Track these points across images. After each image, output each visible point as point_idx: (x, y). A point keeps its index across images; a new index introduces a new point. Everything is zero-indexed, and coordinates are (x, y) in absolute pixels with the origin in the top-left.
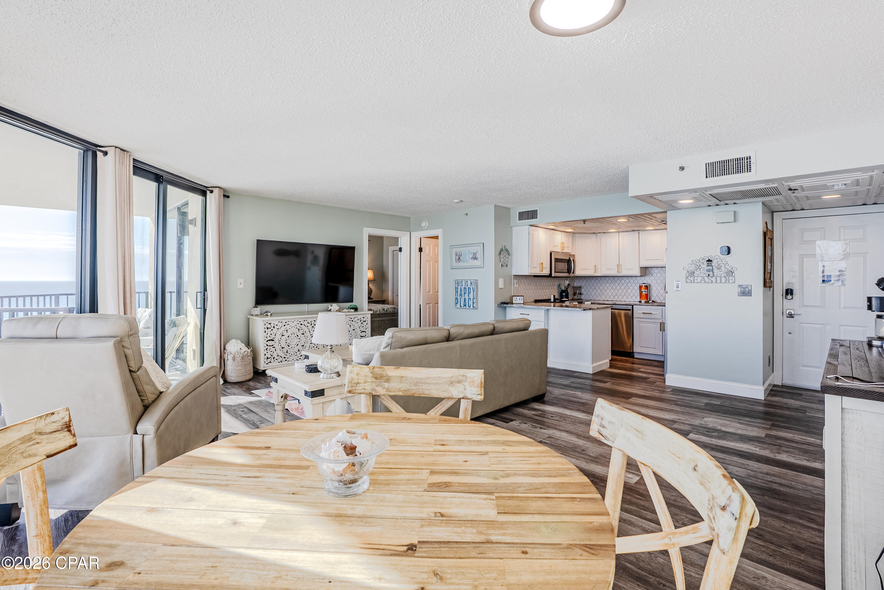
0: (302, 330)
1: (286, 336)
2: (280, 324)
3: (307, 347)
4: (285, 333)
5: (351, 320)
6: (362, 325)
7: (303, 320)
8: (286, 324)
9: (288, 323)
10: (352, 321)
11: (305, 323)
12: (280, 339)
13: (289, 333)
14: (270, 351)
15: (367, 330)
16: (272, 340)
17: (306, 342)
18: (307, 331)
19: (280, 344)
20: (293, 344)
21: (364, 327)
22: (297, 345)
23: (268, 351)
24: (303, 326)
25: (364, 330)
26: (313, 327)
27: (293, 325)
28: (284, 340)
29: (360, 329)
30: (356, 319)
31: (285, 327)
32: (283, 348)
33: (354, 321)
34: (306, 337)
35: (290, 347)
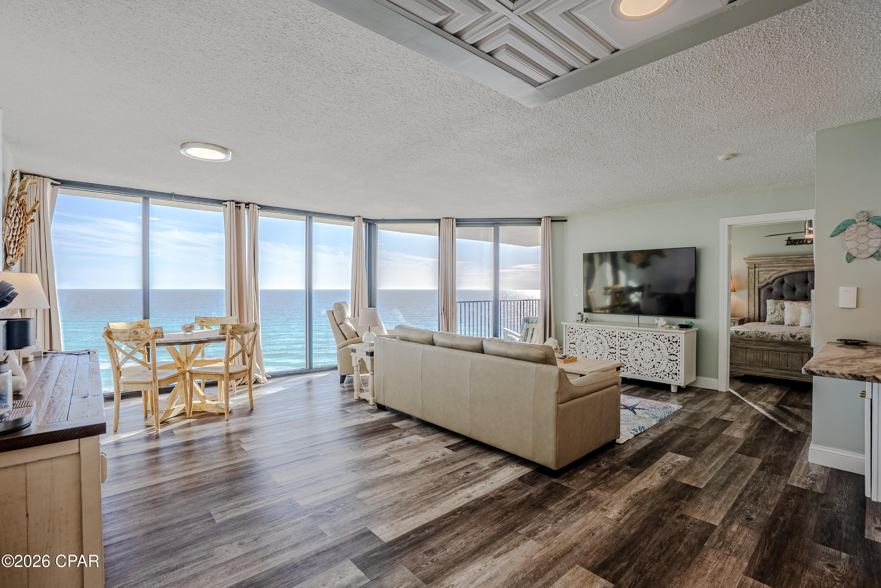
0: (600, 340)
1: (586, 342)
2: (580, 331)
3: (605, 357)
4: (584, 339)
5: (655, 337)
6: (671, 346)
7: (601, 329)
8: (586, 331)
9: (587, 330)
10: (657, 339)
11: (604, 333)
12: (580, 344)
13: (588, 340)
14: (572, 352)
15: (679, 353)
16: (575, 344)
17: (604, 352)
18: (605, 341)
19: (580, 349)
20: (591, 351)
21: (675, 349)
22: (596, 353)
23: (570, 352)
24: (601, 336)
25: (674, 353)
26: (611, 338)
27: (592, 333)
28: (584, 345)
29: (668, 351)
30: (662, 338)
31: (585, 334)
32: (583, 353)
33: (659, 339)
34: (604, 347)
35: (589, 354)
